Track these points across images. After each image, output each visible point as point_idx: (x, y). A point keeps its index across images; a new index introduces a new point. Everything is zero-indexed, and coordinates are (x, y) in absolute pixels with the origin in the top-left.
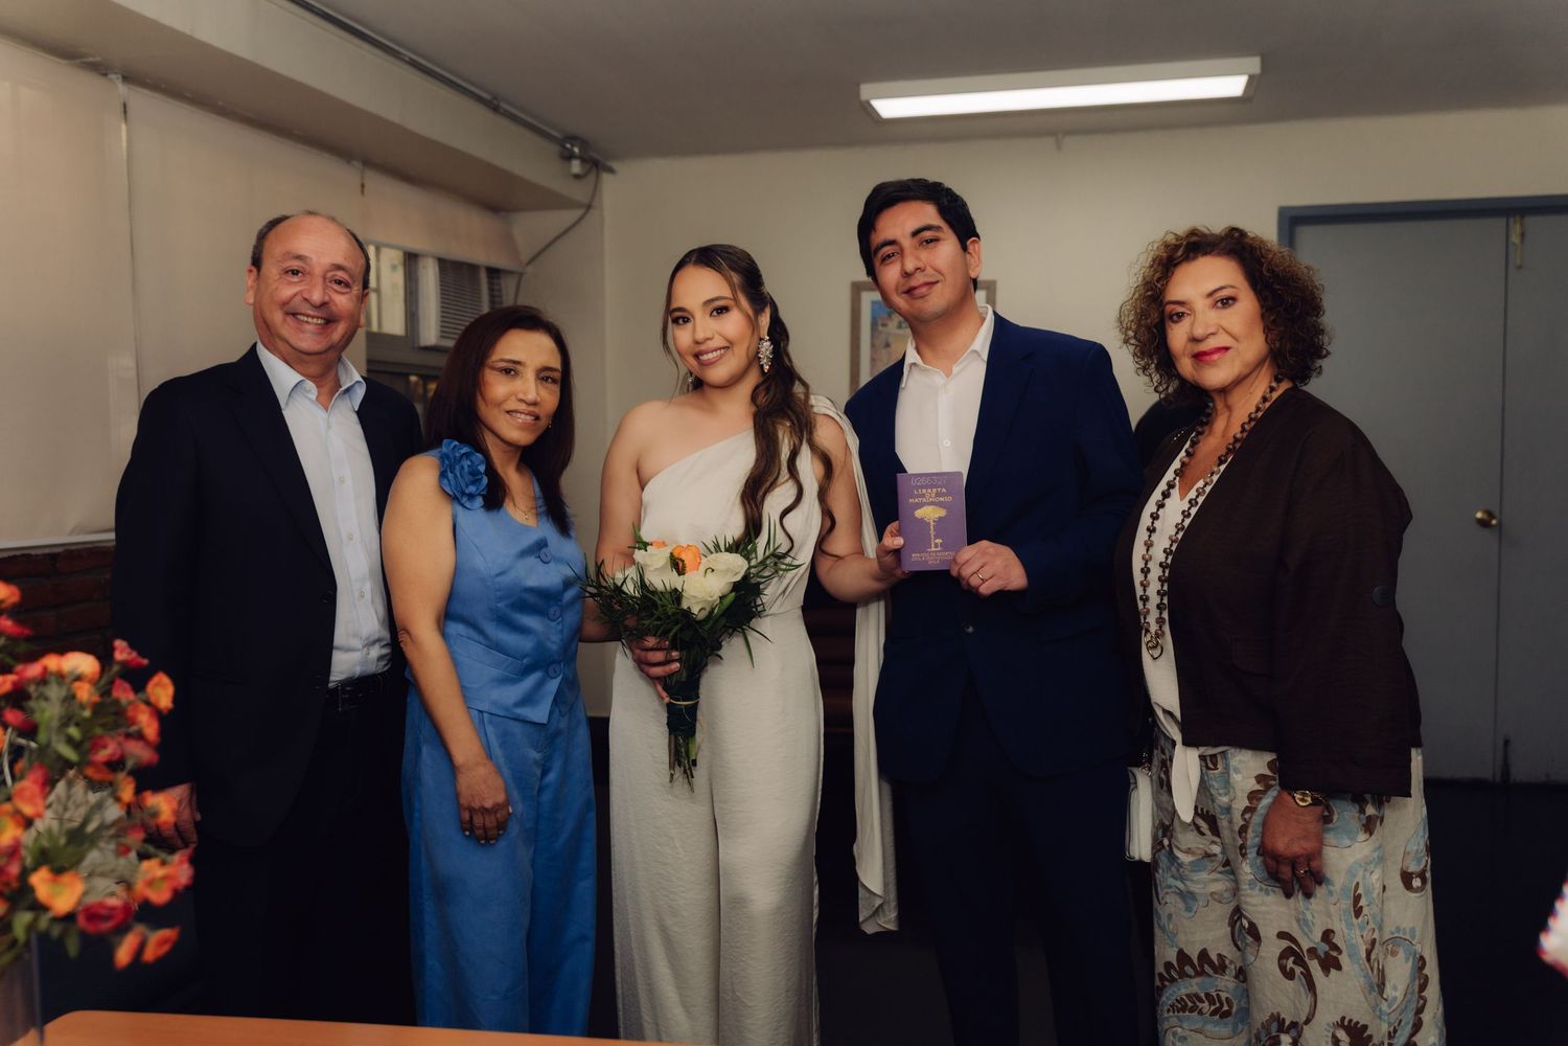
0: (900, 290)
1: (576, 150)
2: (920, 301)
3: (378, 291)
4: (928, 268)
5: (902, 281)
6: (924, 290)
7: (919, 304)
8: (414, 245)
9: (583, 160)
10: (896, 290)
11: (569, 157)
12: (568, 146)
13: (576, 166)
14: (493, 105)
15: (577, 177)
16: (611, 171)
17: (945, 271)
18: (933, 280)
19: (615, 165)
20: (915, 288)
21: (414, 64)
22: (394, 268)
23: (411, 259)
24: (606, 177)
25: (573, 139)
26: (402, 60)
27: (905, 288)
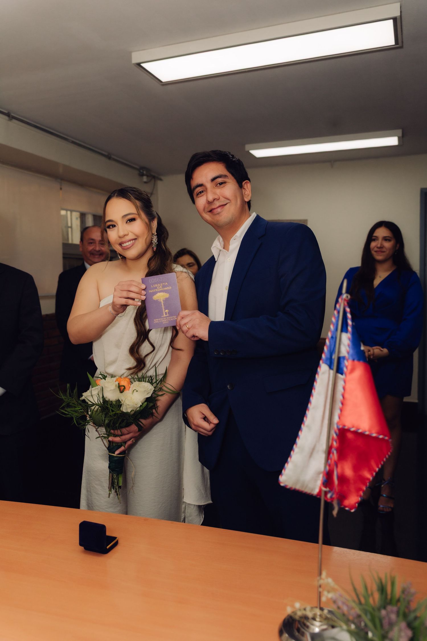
0: (206, 210)
1: (145, 172)
2: (217, 216)
3: (71, 227)
4: (221, 197)
5: (207, 205)
6: (219, 210)
7: (217, 218)
8: (84, 210)
9: (147, 176)
10: (204, 210)
11: (142, 175)
12: (142, 171)
13: (145, 179)
14: (109, 157)
15: (145, 182)
16: (161, 180)
17: (230, 198)
18: (225, 203)
19: (162, 178)
20: (215, 209)
21: (73, 142)
22: (77, 218)
23: (83, 216)
24: (159, 183)
25: (143, 168)
26: (69, 142)
27: (209, 209)
